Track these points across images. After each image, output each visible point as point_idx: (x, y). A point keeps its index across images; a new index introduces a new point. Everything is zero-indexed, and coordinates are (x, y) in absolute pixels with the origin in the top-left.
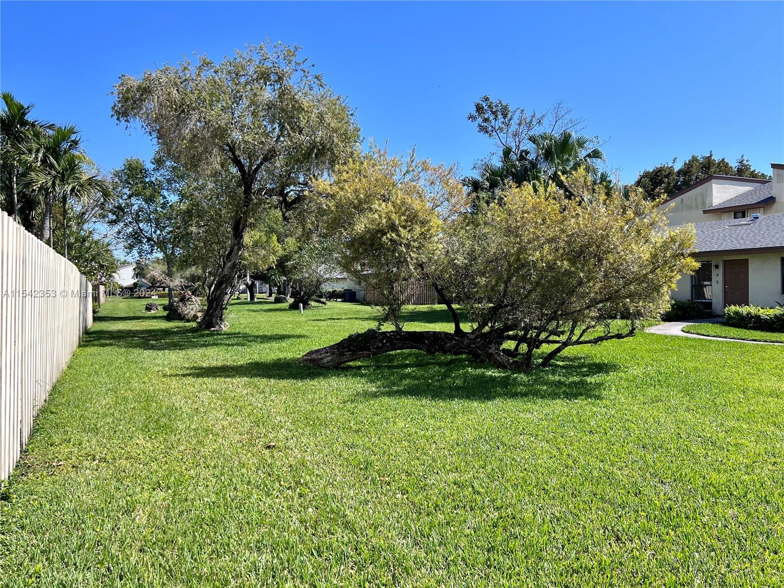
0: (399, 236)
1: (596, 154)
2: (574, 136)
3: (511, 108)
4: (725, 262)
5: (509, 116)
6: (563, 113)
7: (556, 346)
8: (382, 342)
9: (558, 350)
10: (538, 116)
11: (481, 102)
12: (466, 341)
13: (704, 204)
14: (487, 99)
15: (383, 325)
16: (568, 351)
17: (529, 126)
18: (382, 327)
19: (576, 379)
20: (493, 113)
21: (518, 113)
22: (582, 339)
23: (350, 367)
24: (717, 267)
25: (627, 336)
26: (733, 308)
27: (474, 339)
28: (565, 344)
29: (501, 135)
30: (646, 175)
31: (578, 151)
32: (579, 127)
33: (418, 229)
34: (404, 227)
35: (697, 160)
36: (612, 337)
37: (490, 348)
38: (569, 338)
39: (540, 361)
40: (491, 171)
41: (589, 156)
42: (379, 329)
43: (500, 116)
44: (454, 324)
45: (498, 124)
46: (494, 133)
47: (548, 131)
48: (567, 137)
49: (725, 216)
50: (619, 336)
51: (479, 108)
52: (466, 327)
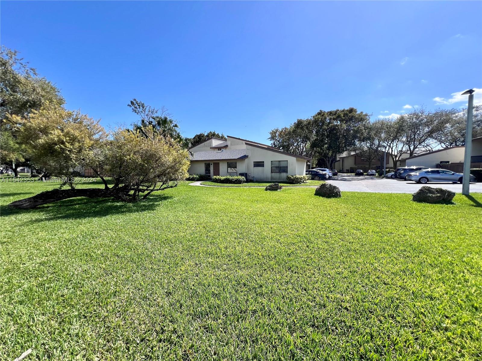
0: (66, 146)
1: (176, 126)
2: (168, 119)
3: (145, 105)
4: (214, 163)
5: (145, 108)
6: (165, 110)
7: (149, 191)
8: (62, 195)
9: (149, 193)
10: (156, 110)
11: (133, 101)
12: (109, 192)
13: (210, 146)
14: (135, 100)
15: (63, 187)
16: (153, 193)
17: (152, 112)
18: (62, 188)
19: (151, 203)
20: (138, 105)
21: (148, 107)
22: (161, 188)
23: (44, 207)
24: (212, 164)
25: (174, 187)
26: (215, 177)
27: (112, 191)
28: (152, 191)
29: (142, 114)
30: (197, 136)
31: (170, 124)
32: (171, 116)
33: (77, 145)
34: (69, 143)
35: (211, 133)
36: (169, 187)
37: (120, 194)
38: (154, 188)
39: (142, 197)
40: (137, 127)
41: (174, 126)
42: (61, 189)
43: (141, 107)
44: (104, 185)
45: (141, 110)
46: (139, 113)
47: (160, 116)
48: (166, 119)
49: (216, 150)
50: (171, 187)
51: (132, 102)
52: (110, 186)
